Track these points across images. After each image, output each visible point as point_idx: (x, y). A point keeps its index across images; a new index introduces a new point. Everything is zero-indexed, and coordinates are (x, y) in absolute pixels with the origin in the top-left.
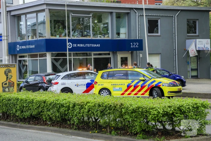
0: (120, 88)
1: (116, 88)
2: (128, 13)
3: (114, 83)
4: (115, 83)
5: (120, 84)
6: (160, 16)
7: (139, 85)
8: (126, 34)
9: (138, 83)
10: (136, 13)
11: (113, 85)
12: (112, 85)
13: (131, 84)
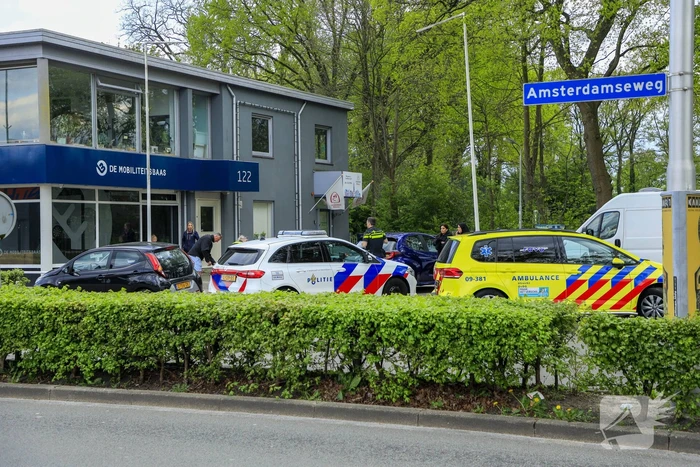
0: (541, 289)
1: (529, 289)
2: (213, 96)
3: (521, 275)
4: (524, 275)
5: (541, 278)
6: (273, 111)
7: (605, 282)
8: (205, 147)
9: (601, 273)
10: (232, 97)
11: (520, 279)
12: (514, 278)
13: (579, 275)
